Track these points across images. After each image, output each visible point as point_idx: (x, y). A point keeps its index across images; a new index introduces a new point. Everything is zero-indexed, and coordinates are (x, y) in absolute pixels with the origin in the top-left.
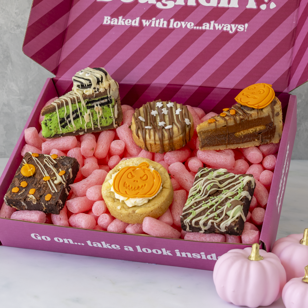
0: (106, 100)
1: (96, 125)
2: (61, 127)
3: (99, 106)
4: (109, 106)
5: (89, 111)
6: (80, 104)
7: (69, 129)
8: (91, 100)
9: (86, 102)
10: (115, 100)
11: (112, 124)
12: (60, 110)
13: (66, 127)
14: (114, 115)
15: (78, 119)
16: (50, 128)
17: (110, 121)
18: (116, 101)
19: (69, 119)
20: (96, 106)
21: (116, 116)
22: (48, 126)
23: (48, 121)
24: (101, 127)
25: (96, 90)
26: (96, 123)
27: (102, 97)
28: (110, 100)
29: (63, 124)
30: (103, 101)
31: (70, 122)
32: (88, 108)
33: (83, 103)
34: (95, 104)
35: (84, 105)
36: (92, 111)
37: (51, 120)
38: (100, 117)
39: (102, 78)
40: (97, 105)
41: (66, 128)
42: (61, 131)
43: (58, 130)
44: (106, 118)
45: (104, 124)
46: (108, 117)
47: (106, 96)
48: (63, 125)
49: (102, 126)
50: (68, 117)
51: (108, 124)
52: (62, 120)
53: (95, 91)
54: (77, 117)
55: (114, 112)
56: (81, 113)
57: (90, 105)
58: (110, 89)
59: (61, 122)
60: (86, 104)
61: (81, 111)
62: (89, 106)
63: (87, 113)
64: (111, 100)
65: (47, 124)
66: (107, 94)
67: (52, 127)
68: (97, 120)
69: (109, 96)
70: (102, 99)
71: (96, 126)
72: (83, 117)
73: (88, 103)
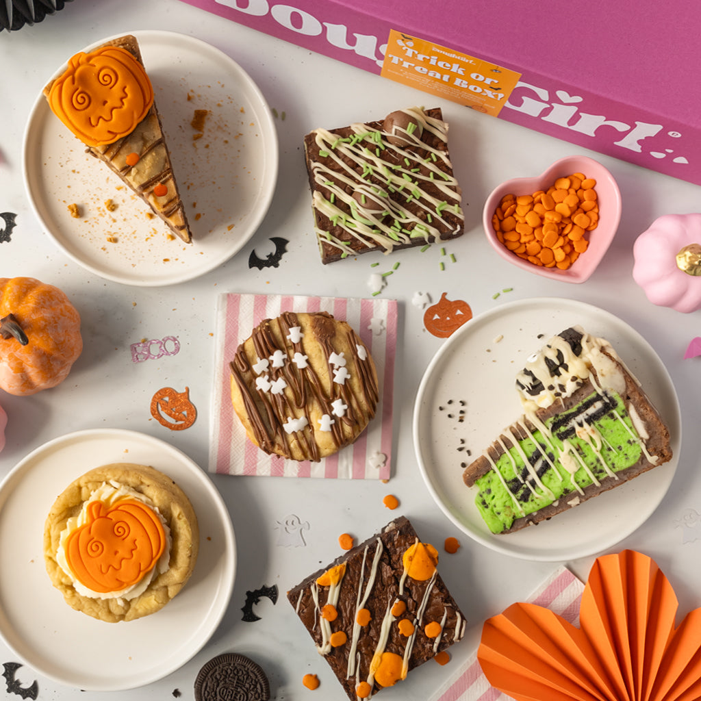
0: (599, 405)
1: (601, 471)
2: (519, 500)
3: (585, 425)
4: (612, 416)
5: (567, 445)
6: (537, 435)
7: (538, 501)
8: (560, 418)
9: (550, 426)
10: (622, 396)
11: (643, 457)
12: (499, 463)
13: (531, 496)
14: (638, 435)
15: (549, 472)
16: (495, 510)
17: (634, 453)
18: (627, 398)
19: (530, 478)
20: (578, 429)
21: (645, 435)
22: (490, 507)
23: (485, 496)
24: (617, 474)
25: (558, 390)
26: (599, 468)
27: (585, 401)
28: (607, 401)
29: (521, 492)
30: (591, 411)
31: (533, 483)
32: (562, 437)
33: (544, 431)
34: (573, 423)
35: (548, 433)
36: (575, 441)
37: (489, 491)
38: (601, 452)
39: (560, 355)
40: (581, 425)
41: (530, 499)
42: (521, 510)
43: (514, 510)
44: (620, 448)
45: (622, 464)
46: (624, 445)
47: (593, 395)
48: (522, 495)
49: (617, 469)
50: (525, 473)
51: (631, 462)
52: (515, 486)
53: (558, 395)
54: (546, 467)
55: (633, 427)
56: (551, 456)
57: (562, 429)
58: (595, 376)
59: (514, 491)
60: (553, 430)
61: (548, 451)
62: (563, 433)
63: (563, 451)
64: (611, 400)
65: (487, 502)
66: (595, 390)
67: (499, 508)
68: (598, 460)
69: (600, 391)
70: (587, 405)
71: (603, 476)
72: (559, 462)
73: (555, 427)
